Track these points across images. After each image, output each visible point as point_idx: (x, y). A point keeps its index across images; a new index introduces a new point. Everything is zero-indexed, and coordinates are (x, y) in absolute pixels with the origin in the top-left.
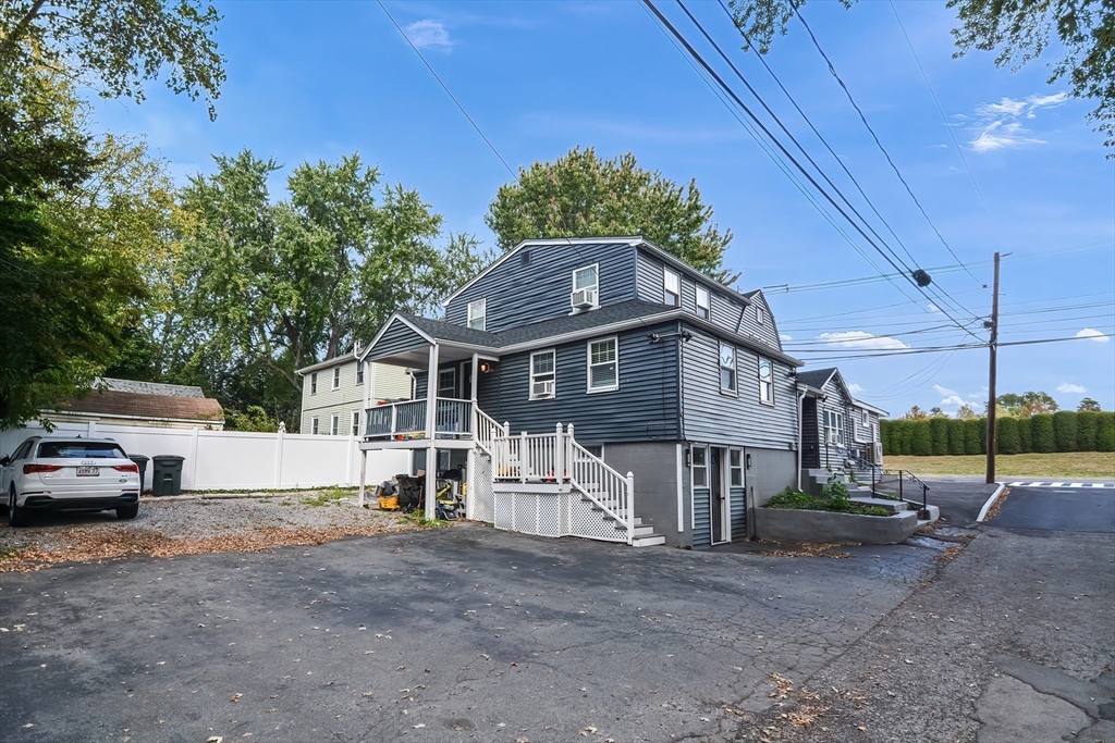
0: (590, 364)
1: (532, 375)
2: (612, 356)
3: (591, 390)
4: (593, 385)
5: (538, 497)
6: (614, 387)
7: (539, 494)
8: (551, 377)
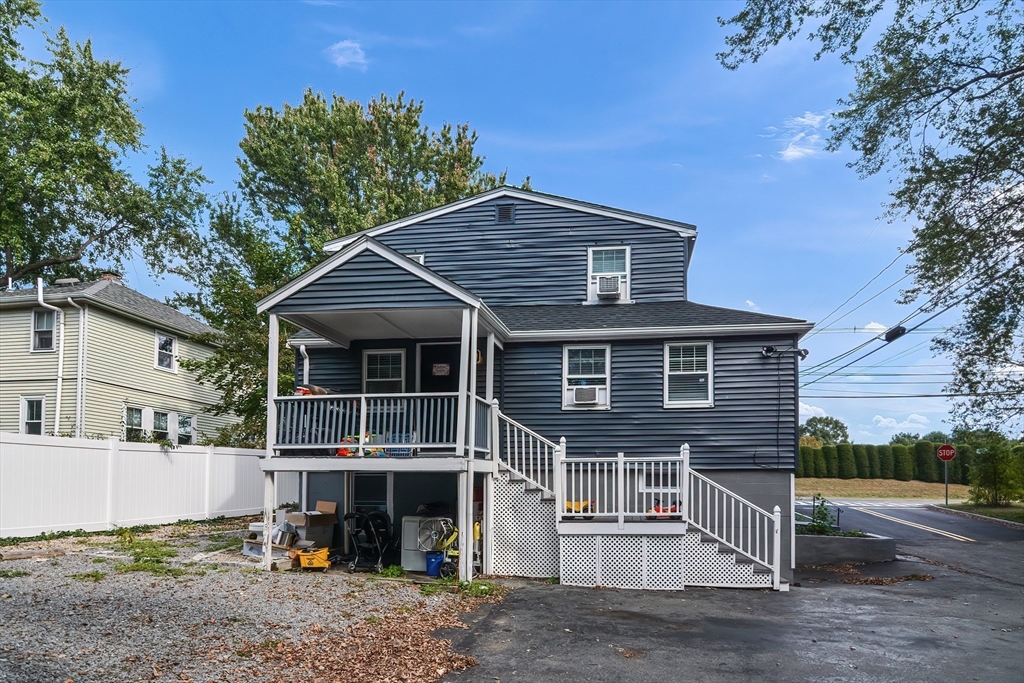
0: (667, 372)
1: (566, 375)
2: (703, 365)
3: (668, 403)
4: (670, 398)
5: (644, 540)
6: (709, 402)
7: (648, 536)
8: (602, 381)
